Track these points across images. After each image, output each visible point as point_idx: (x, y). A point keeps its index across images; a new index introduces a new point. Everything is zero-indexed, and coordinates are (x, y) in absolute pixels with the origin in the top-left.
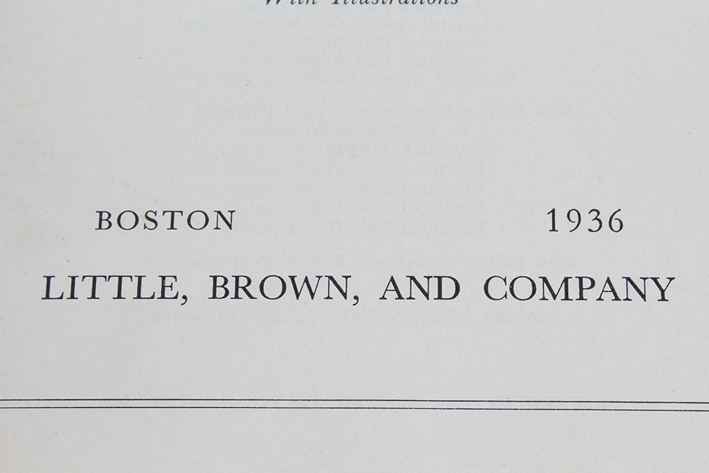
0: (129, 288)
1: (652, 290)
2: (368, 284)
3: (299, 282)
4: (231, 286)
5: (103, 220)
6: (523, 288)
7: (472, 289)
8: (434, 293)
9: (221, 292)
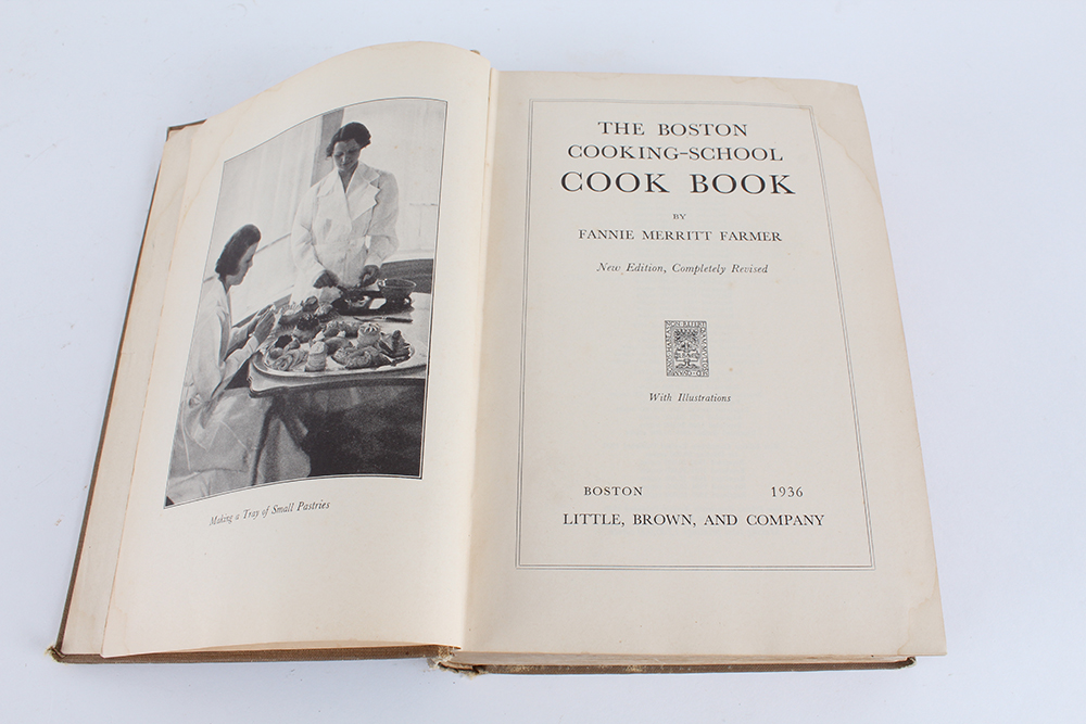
0: (600, 519)
1: (815, 521)
2: (699, 518)
3: (671, 517)
4: (642, 519)
5: (587, 490)
6: (763, 520)
7: (742, 520)
8: (726, 522)
9: (638, 521)
